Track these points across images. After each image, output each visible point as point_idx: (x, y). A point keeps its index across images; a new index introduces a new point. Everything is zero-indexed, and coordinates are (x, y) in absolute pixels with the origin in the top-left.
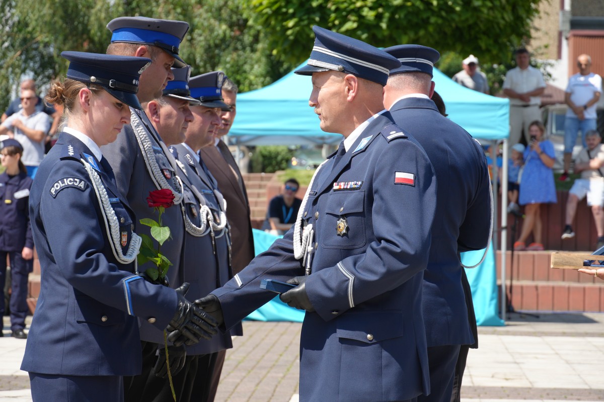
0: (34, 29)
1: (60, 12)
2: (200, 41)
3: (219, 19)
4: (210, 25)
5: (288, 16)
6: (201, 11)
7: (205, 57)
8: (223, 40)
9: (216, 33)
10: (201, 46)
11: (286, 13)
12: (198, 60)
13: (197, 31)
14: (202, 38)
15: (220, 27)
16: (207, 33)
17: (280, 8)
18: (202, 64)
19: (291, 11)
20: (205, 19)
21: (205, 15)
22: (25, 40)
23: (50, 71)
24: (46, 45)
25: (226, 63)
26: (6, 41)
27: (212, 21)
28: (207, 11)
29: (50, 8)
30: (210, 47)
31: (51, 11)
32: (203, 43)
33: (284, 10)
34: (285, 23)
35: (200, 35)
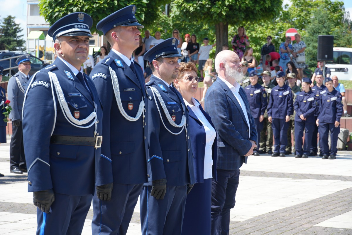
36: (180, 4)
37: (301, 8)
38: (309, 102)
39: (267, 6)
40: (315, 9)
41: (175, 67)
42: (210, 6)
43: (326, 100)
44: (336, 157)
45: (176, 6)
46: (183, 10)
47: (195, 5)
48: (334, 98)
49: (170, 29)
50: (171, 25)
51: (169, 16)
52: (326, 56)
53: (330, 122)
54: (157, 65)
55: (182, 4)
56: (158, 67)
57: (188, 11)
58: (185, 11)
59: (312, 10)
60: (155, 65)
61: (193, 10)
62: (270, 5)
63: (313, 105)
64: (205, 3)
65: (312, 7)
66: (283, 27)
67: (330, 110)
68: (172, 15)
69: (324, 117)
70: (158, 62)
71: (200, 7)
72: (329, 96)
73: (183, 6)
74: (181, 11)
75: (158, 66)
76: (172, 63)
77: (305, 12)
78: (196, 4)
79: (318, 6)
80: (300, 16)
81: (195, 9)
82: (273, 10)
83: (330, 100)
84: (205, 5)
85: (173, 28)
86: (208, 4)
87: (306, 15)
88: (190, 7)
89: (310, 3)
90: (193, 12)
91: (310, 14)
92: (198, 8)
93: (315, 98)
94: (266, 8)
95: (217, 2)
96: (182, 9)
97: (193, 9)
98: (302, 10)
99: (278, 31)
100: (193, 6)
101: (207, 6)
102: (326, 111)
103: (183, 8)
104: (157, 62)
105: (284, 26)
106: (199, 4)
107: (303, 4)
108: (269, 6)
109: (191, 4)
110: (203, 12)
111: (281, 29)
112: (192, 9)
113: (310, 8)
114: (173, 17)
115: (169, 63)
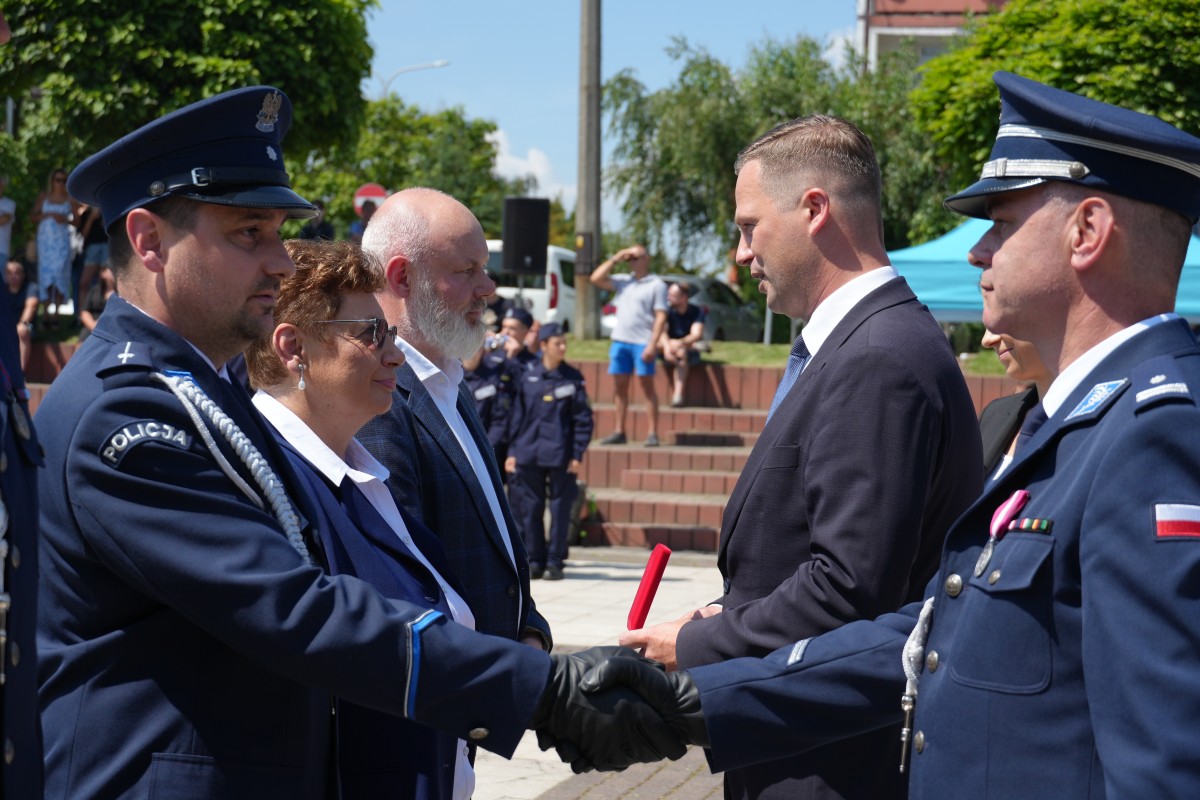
0: (680, 161)
1: (711, 141)
2: (895, 178)
3: (921, 149)
4: (908, 156)
5: (977, 145)
6: (896, 138)
7: (900, 199)
8: (925, 176)
9: (914, 167)
10: (896, 185)
11: (974, 141)
12: (890, 203)
13: (891, 165)
14: (896, 174)
15: (921, 158)
16: (903, 168)
17: (965, 135)
18: (895, 208)
19: (980, 138)
20: (901, 149)
21: (901, 145)
22: (668, 177)
23: (702, 217)
24: (697, 183)
25: (927, 206)
26: (646, 178)
27: (911, 151)
28: (904, 139)
29: (698, 136)
30: (907, 185)
31: (700, 140)
32: (898, 181)
33: (971, 137)
34: (971, 156)
35: (894, 170)
36: (63, 92)
37: (386, 133)
38: (479, 401)
39: (325, 109)
40: (422, 138)
41: (263, 270)
42: (155, 102)
43: (540, 396)
44: (566, 570)
45: (50, 99)
46: (72, 110)
47: (109, 98)
48: (565, 391)
49: (21, 175)
50: (22, 165)
51: (17, 137)
52: (528, 260)
53: (556, 463)
54: (153, 243)
55: (68, 92)
56: (162, 256)
57: (87, 113)
58: (77, 112)
59: (415, 141)
60: (139, 238)
61: (102, 113)
62: (334, 107)
63: (498, 410)
64: (141, 91)
65: (413, 132)
66: (334, 183)
67: (555, 427)
68: (26, 134)
69: (533, 447)
70: (160, 225)
71: (125, 103)
72: (548, 381)
73: (72, 97)
74: (67, 114)
75: (156, 249)
76: (245, 239)
77: (393, 148)
78: (114, 94)
79: (429, 132)
80: (380, 155)
81: (110, 107)
82: (342, 125)
83: (554, 396)
84: (143, 97)
85: (30, 172)
86: (150, 95)
87: (397, 154)
88: (94, 101)
89: (409, 122)
90: (103, 116)
91: (408, 151)
92: (120, 106)
93: (498, 388)
94: (321, 115)
95: (177, 90)
96: (68, 107)
97: (105, 108)
98: (386, 141)
99: (322, 194)
100: (102, 99)
101: (148, 101)
102: (542, 431)
103: (73, 104)
104: (153, 225)
105: (339, 180)
106: (124, 94)
107: (388, 123)
108: (331, 112)
109: (98, 94)
110: (133, 117)
111: (330, 189)
112: (99, 108)
113: (407, 135)
114: (29, 141)
115: (230, 237)
